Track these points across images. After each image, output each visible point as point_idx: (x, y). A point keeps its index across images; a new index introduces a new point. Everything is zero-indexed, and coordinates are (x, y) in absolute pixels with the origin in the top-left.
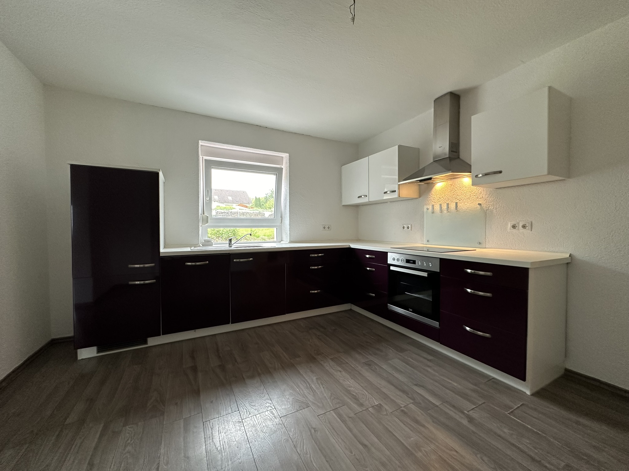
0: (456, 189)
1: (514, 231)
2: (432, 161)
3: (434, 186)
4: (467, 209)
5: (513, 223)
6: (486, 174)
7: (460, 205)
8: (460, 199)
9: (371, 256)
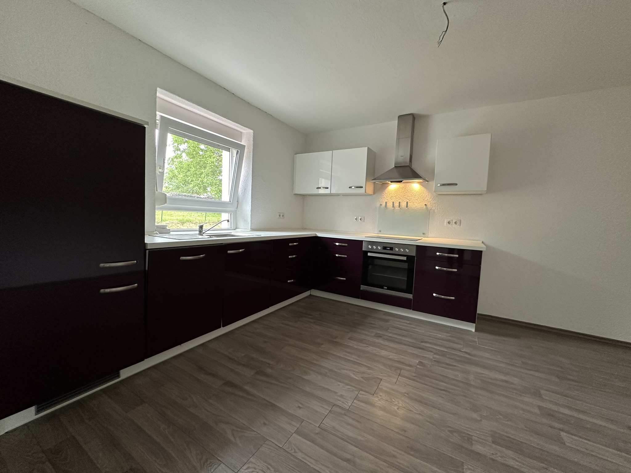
0: (407, 191)
1: (449, 226)
2: (394, 167)
3: (388, 186)
4: (415, 208)
5: (449, 220)
6: (443, 185)
7: (410, 204)
8: (410, 200)
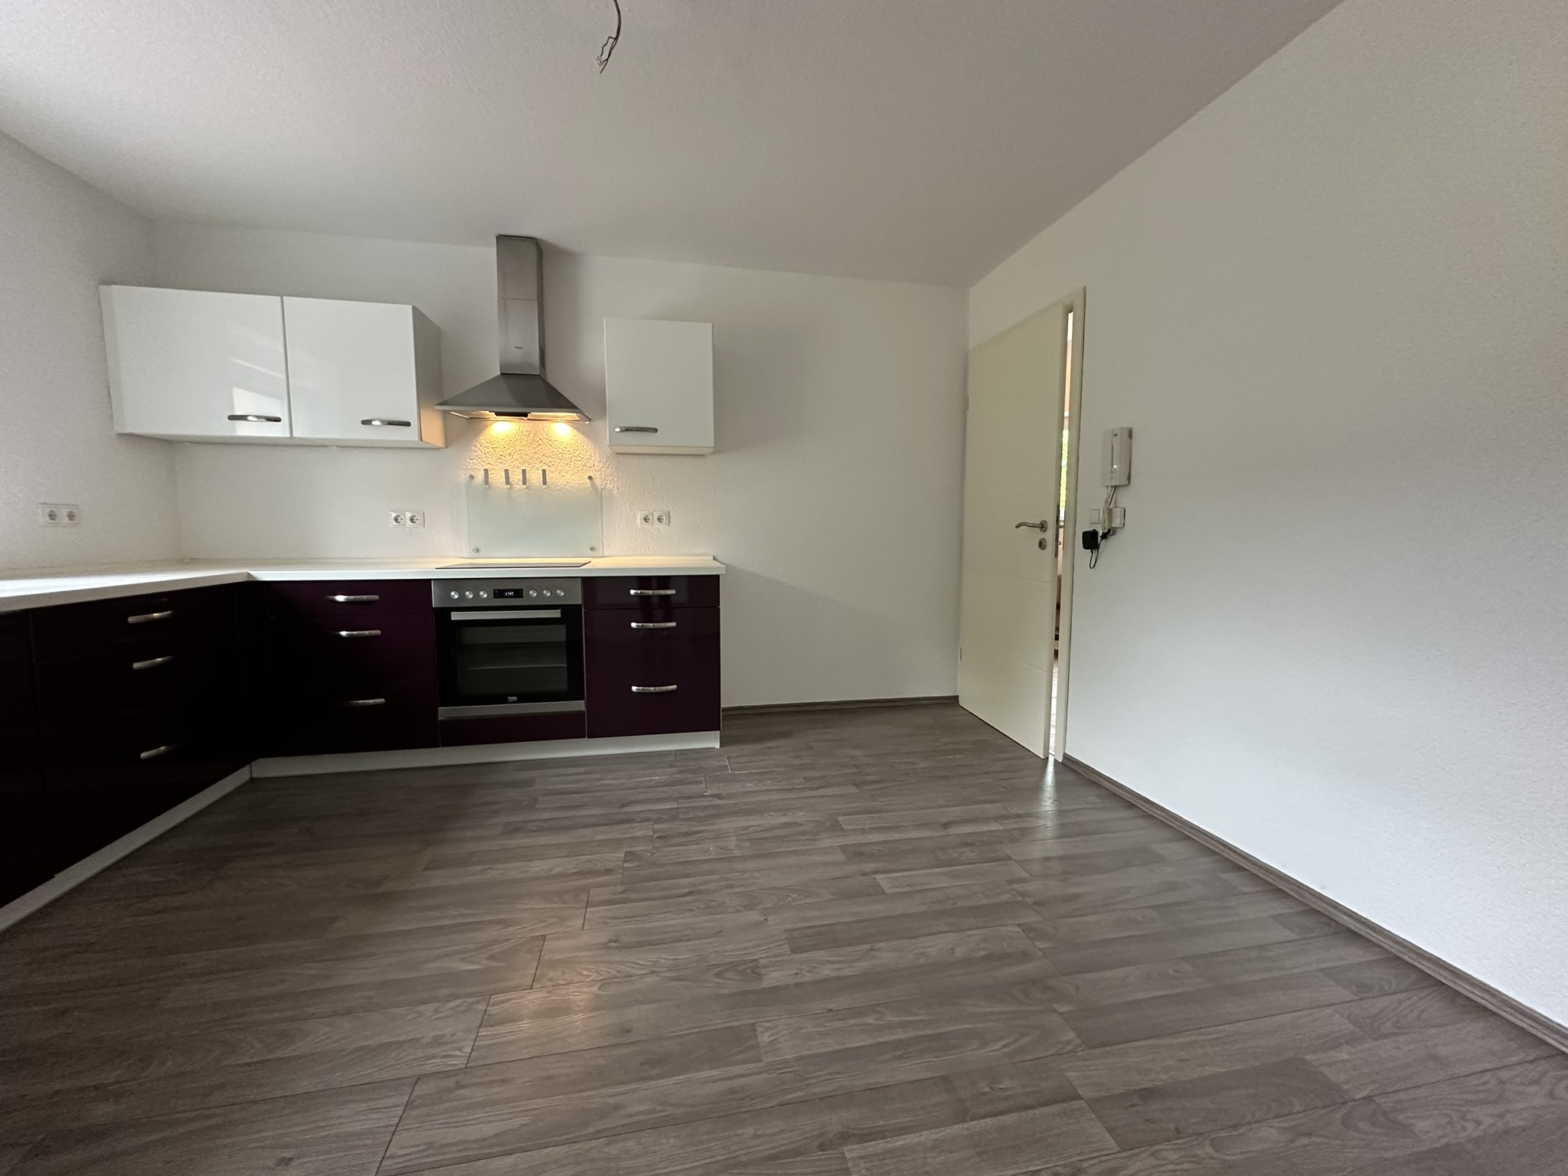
0: (540, 442)
1: (647, 526)
2: (499, 373)
3: (486, 427)
4: (565, 485)
5: (646, 513)
7: (552, 475)
8: (550, 464)
9: (352, 597)
